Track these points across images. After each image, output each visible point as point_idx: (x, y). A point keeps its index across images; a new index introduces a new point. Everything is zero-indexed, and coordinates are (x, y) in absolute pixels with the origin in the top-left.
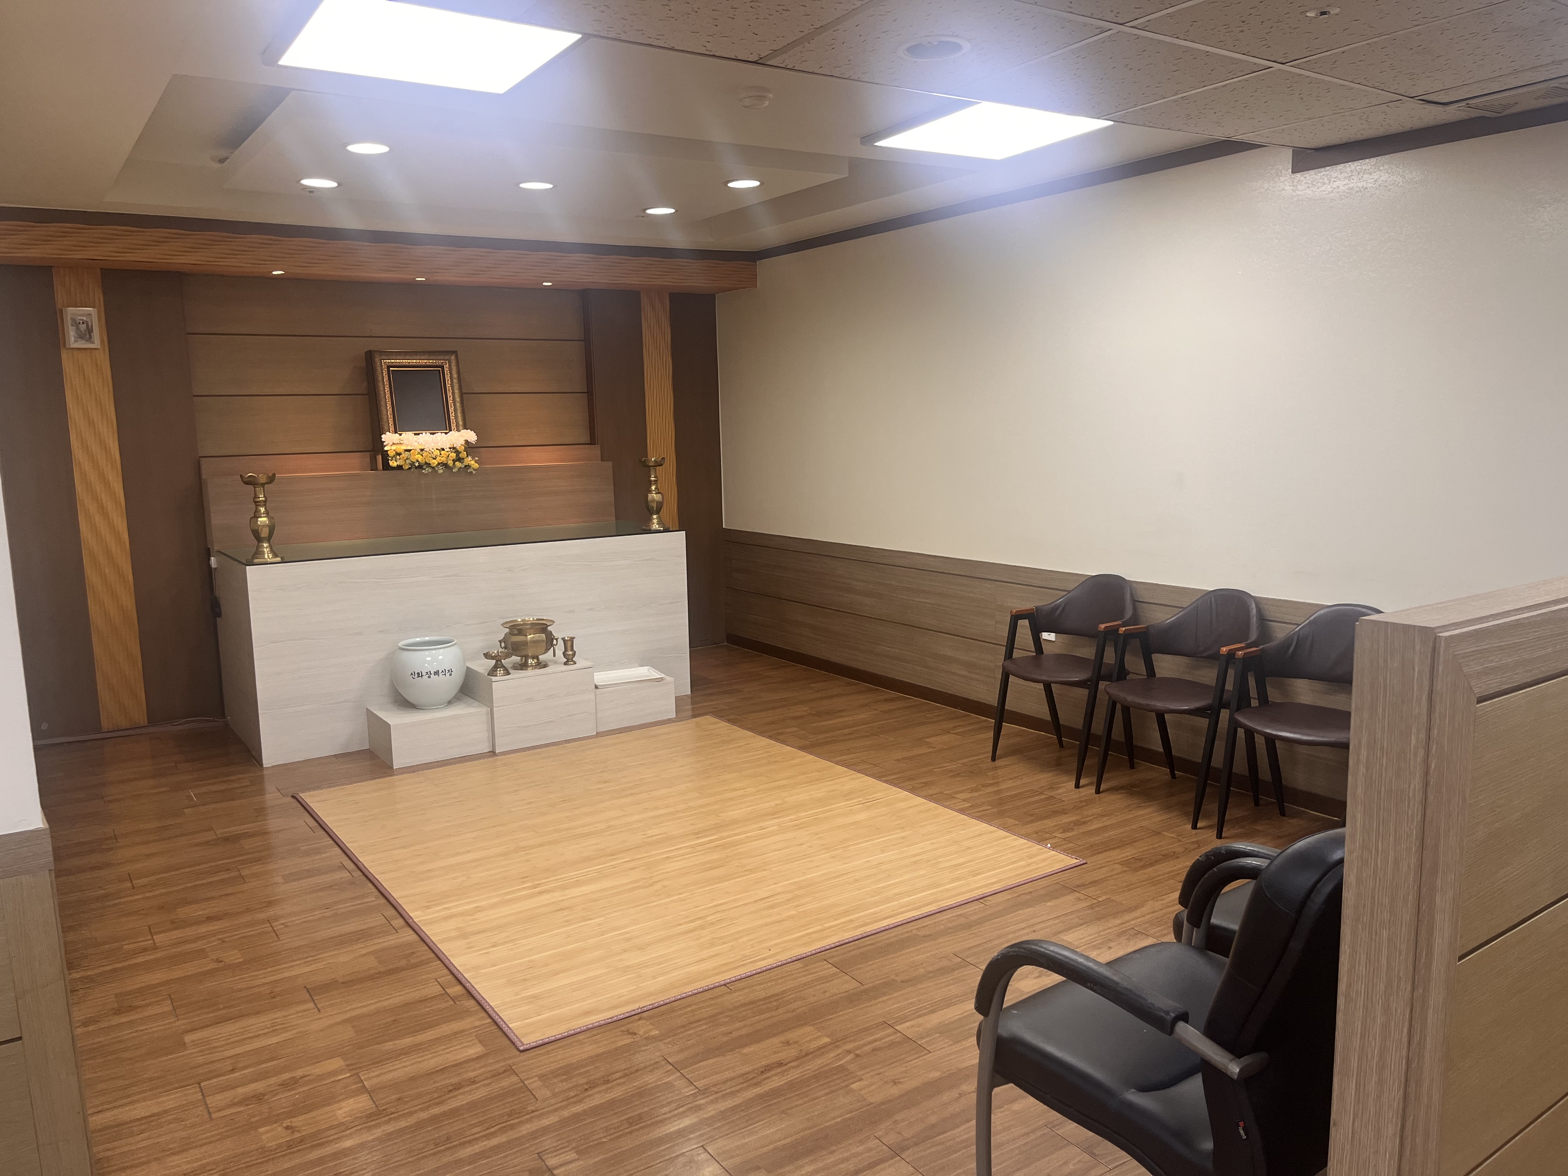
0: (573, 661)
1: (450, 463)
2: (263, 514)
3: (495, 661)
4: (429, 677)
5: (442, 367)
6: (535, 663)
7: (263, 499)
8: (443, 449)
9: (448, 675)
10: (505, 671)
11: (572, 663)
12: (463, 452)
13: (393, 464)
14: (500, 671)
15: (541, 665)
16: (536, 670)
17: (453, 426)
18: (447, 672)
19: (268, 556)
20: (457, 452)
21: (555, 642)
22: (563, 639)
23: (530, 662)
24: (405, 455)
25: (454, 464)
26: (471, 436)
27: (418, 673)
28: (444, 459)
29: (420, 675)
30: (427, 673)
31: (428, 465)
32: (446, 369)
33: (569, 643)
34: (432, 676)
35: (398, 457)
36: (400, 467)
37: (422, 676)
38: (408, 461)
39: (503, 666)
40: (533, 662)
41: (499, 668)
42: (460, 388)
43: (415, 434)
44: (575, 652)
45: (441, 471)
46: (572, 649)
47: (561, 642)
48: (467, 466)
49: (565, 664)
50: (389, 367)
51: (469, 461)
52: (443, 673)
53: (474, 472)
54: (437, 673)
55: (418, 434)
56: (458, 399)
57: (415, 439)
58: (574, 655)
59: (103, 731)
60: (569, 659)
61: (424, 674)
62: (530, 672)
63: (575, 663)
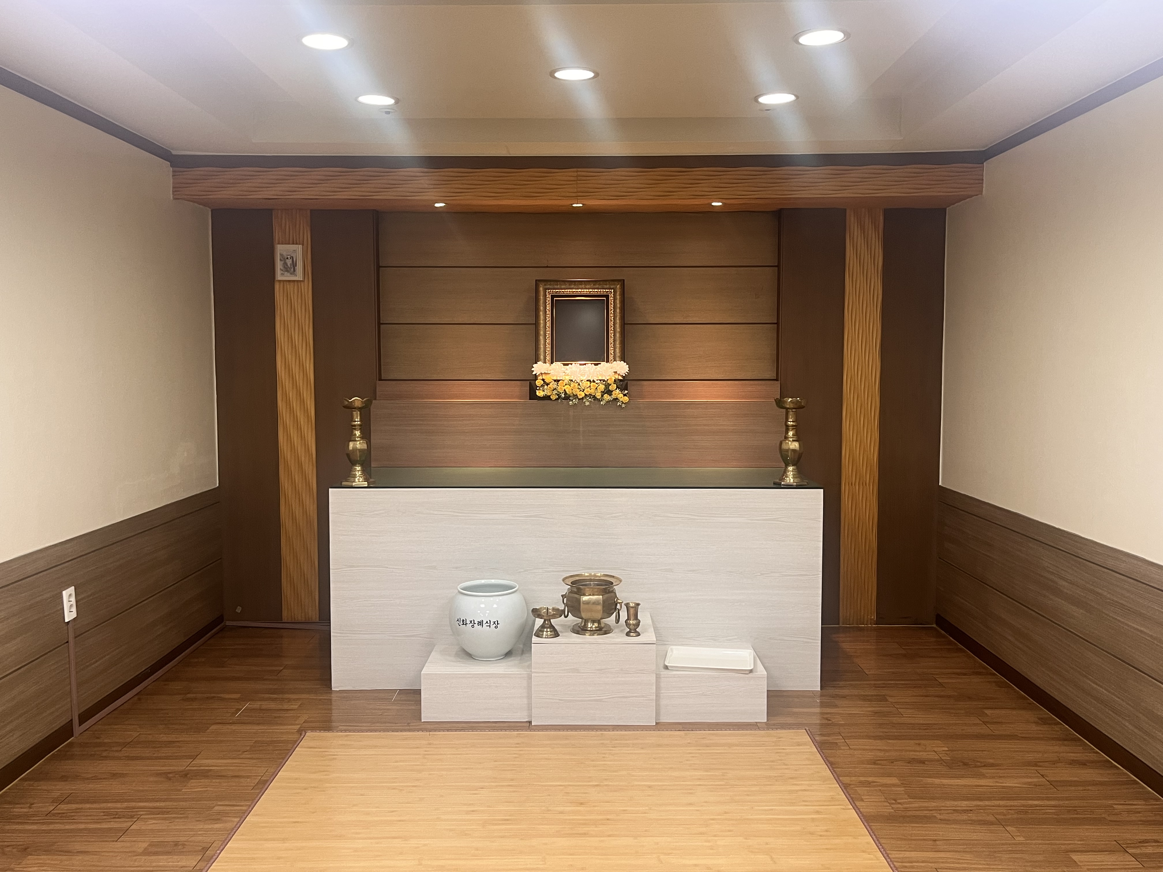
0: (636, 632)
1: (598, 395)
2: (358, 437)
3: (543, 620)
4: (473, 626)
5: (607, 297)
6: (596, 627)
7: (359, 423)
8: (594, 381)
9: (493, 627)
10: (553, 633)
11: (634, 634)
12: (612, 384)
13: (540, 393)
14: (547, 632)
15: (602, 630)
16: (596, 637)
17: (611, 357)
18: (492, 623)
19: (359, 479)
20: (607, 385)
21: (618, 606)
22: (627, 605)
23: (589, 626)
24: (553, 385)
25: (602, 396)
26: (622, 368)
27: (463, 621)
28: (592, 391)
29: (464, 622)
30: (471, 621)
31: (575, 396)
32: (611, 298)
33: (633, 611)
34: (476, 625)
35: (546, 387)
36: (547, 398)
37: (466, 624)
38: (555, 392)
39: (552, 627)
40: (594, 626)
41: (547, 628)
42: (623, 318)
43: (564, 365)
44: (639, 622)
45: (587, 404)
46: (636, 617)
47: (624, 607)
48: (616, 399)
49: (628, 634)
50: (553, 297)
51: (617, 394)
52: (487, 624)
53: (623, 406)
54: (480, 623)
55: (567, 365)
56: (618, 330)
57: (563, 369)
58: (638, 625)
59: (283, 621)
60: (633, 630)
61: (468, 622)
62: (587, 637)
63: (638, 635)
